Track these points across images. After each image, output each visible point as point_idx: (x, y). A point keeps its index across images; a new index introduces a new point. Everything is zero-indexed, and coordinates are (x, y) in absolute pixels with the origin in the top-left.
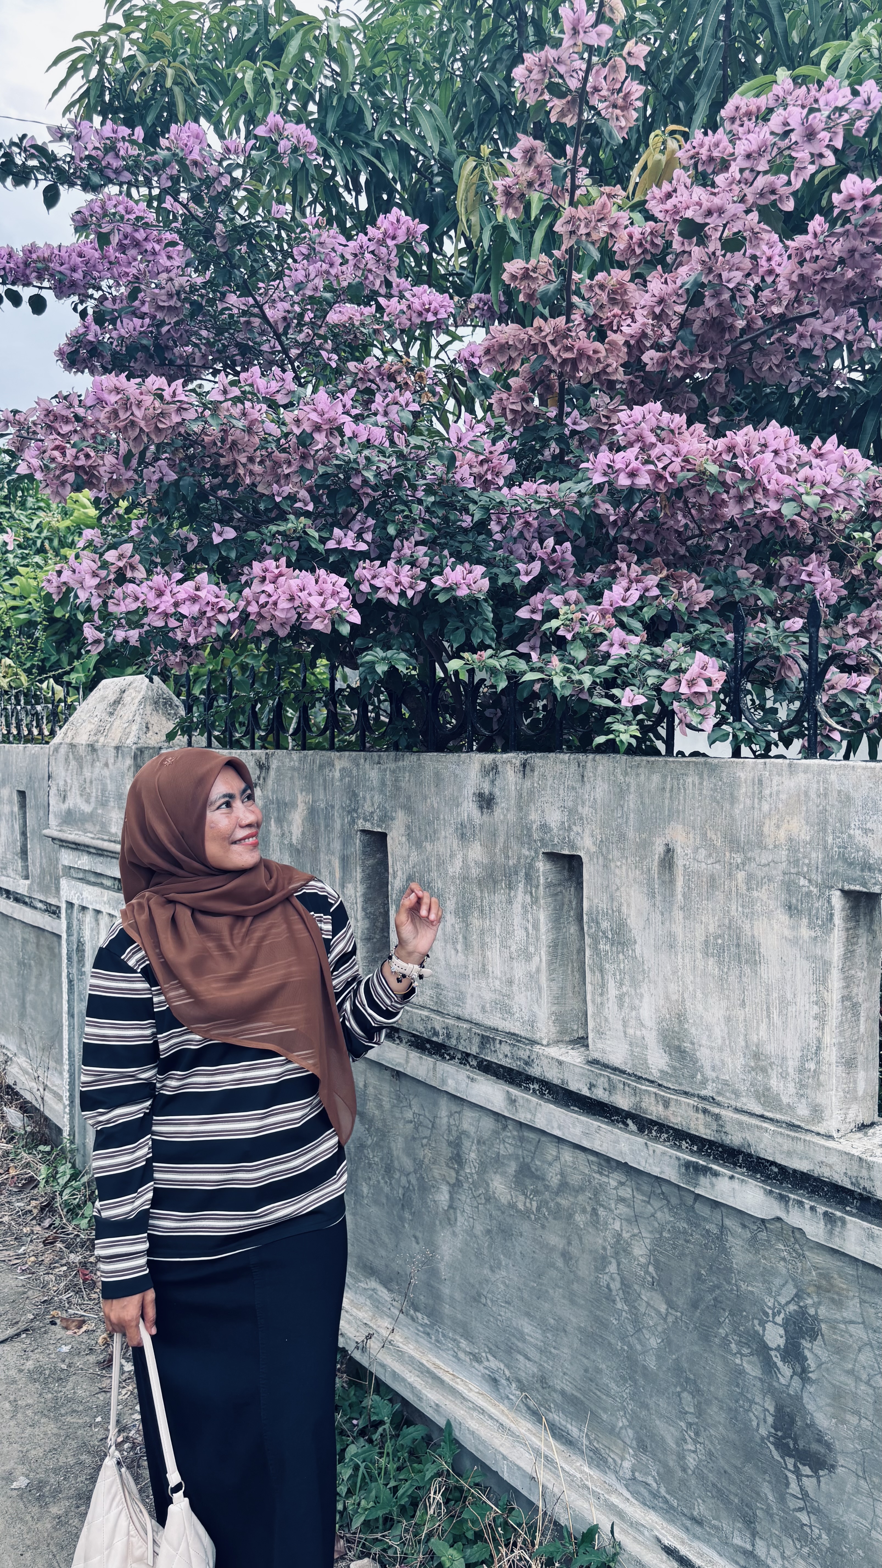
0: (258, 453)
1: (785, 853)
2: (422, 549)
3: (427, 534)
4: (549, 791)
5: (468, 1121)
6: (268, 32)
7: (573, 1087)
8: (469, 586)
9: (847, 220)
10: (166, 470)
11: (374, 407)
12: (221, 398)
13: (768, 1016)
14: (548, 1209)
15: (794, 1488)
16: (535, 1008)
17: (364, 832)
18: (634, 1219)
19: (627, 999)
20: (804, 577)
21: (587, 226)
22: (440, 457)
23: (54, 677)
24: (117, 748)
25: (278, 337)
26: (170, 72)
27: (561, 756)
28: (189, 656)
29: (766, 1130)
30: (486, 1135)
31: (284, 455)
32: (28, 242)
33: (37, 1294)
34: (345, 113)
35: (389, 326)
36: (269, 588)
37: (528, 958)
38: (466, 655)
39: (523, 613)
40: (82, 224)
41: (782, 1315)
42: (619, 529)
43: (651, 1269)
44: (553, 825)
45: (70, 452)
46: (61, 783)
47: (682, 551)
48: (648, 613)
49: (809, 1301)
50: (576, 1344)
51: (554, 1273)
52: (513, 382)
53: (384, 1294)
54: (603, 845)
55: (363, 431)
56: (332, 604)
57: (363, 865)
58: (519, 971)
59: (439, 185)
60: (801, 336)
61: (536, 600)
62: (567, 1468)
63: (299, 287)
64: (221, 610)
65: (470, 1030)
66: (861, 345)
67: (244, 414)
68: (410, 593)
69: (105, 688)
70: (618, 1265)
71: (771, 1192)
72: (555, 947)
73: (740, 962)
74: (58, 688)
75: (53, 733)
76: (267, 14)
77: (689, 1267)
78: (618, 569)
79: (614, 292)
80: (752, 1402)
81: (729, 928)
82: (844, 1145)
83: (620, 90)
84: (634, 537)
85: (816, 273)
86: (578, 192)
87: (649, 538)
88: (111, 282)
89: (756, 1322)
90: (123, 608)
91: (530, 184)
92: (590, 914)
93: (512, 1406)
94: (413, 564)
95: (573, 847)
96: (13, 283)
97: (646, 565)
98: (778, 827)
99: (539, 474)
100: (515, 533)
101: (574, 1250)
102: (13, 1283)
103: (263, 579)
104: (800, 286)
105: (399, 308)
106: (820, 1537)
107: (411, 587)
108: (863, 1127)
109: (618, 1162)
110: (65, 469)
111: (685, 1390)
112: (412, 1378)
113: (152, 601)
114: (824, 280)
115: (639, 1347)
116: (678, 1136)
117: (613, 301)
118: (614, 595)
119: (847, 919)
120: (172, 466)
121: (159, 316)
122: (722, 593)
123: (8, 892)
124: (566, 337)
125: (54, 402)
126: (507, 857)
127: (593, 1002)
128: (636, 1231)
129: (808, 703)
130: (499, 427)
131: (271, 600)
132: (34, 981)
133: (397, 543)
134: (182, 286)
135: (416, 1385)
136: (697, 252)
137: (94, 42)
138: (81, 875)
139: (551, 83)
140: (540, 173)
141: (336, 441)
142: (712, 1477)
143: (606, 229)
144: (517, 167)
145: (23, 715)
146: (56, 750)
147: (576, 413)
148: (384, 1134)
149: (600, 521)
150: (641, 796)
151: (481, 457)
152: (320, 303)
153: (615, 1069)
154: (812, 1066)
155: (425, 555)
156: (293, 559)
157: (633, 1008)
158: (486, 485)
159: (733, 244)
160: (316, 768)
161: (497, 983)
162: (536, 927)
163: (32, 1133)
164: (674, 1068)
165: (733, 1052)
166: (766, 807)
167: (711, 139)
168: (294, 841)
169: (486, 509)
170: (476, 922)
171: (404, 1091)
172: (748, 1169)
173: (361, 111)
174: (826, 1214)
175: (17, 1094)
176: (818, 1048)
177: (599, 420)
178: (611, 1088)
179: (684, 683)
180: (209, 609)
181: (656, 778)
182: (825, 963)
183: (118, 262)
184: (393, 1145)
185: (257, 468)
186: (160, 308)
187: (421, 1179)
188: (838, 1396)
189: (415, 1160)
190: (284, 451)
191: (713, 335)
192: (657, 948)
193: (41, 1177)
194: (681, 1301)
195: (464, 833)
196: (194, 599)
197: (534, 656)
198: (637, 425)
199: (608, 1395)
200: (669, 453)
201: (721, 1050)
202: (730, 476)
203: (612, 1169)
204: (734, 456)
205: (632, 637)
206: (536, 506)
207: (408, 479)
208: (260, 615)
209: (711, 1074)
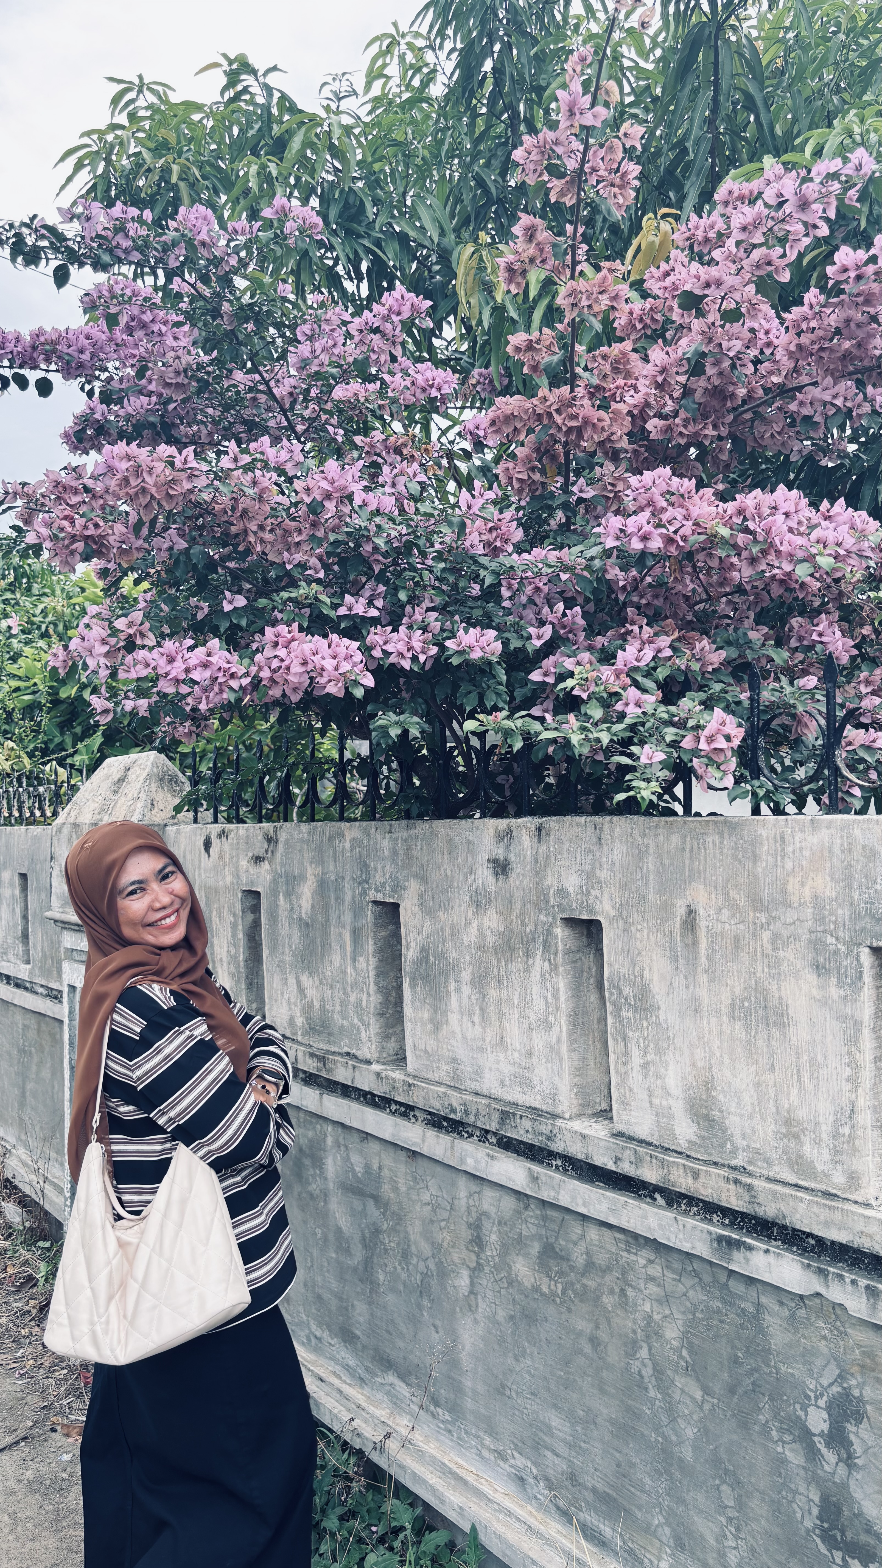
0: (269, 521)
1: (810, 911)
2: (434, 615)
3: (438, 600)
4: (565, 855)
5: (489, 1200)
6: (271, 129)
7: (598, 1161)
8: (482, 649)
9: (843, 291)
10: (176, 539)
11: (381, 480)
12: (232, 466)
13: (799, 1080)
14: (574, 1291)
16: (557, 1080)
17: (376, 903)
18: (665, 1299)
19: (652, 1068)
20: (815, 637)
21: (588, 298)
22: (450, 525)
23: (56, 759)
25: (284, 412)
26: (175, 168)
27: (577, 819)
28: (198, 727)
29: (802, 1200)
30: (508, 1215)
31: (294, 523)
32: (35, 327)
33: (36, 1399)
34: (347, 206)
35: (394, 401)
36: (282, 652)
37: (548, 1027)
38: (481, 717)
39: (536, 676)
40: (90, 304)
41: (825, 1398)
42: (629, 594)
43: (685, 1353)
44: (571, 889)
45: (79, 522)
47: (690, 617)
48: (662, 673)
49: (853, 1382)
50: (607, 1437)
51: (581, 1361)
52: (519, 452)
53: (403, 1389)
54: (622, 908)
55: (373, 500)
56: (345, 667)
57: (375, 937)
58: (539, 1042)
59: (438, 272)
60: (801, 404)
61: (548, 662)
63: (304, 364)
64: (233, 676)
65: (489, 1106)
66: (860, 412)
67: (255, 483)
68: (422, 658)
69: (109, 766)
70: (650, 1350)
71: (809, 1265)
72: (577, 1018)
73: (768, 1025)
74: (60, 770)
75: (55, 814)
76: (270, 113)
77: (725, 1350)
78: (629, 632)
79: (617, 362)
80: (796, 1492)
81: (756, 989)
83: (617, 170)
84: (644, 601)
85: (814, 342)
86: (579, 269)
87: (658, 602)
88: (117, 364)
89: (798, 1406)
90: (133, 675)
91: (532, 260)
92: (611, 980)
93: (541, 1506)
94: (425, 629)
95: (591, 910)
96: (21, 367)
97: (657, 628)
98: (802, 884)
99: (547, 542)
100: (524, 599)
101: (603, 1335)
102: (11, 1389)
103: (276, 644)
104: (798, 356)
105: (403, 384)
107: (423, 652)
109: (646, 1238)
110: (74, 538)
111: (724, 1482)
112: (433, 1479)
113: (163, 667)
114: (822, 349)
115: (674, 1438)
116: (709, 1209)
117: (616, 370)
118: (628, 655)
120: (182, 536)
121: (166, 392)
122: (733, 653)
123: (8, 978)
124: (571, 405)
125: (63, 473)
126: (524, 924)
127: (617, 1071)
128: (667, 1312)
129: (826, 758)
130: (505, 496)
131: (283, 665)
132: (34, 1068)
133: (408, 609)
134: (189, 364)
135: (438, 1487)
136: (697, 324)
137: (100, 139)
139: (550, 164)
140: (542, 250)
141: (347, 510)
143: (608, 302)
144: (521, 244)
145: (25, 797)
146: (59, 830)
147: (582, 481)
148: (399, 1219)
149: (610, 585)
150: (660, 857)
151: (491, 525)
152: (326, 379)
153: (641, 1142)
154: (846, 1130)
155: (437, 620)
156: (305, 625)
157: (658, 1077)
158: (495, 552)
159: (732, 316)
160: (325, 839)
161: (516, 1055)
162: (555, 996)
163: (31, 1229)
164: (703, 1138)
165: (764, 1119)
166: (789, 865)
167: (704, 222)
168: (304, 915)
169: (496, 574)
170: (493, 993)
171: (420, 1172)
172: (784, 1242)
173: (362, 203)
174: (868, 1287)
175: (16, 1187)
176: (852, 1112)
177: (605, 488)
178: (638, 1161)
179: (703, 739)
180: (220, 674)
181: (675, 839)
182: (856, 1023)
183: (125, 344)
184: (410, 1229)
185: (268, 536)
186: (168, 385)
187: (440, 1264)
189: (433, 1243)
190: (294, 519)
191: (715, 403)
192: (682, 1014)
193: (40, 1275)
194: (717, 1387)
195: (479, 901)
196: (205, 665)
197: (549, 717)
198: (647, 490)
199: (643, 1491)
200: (679, 517)
201: (751, 1117)
202: (742, 539)
203: (640, 1247)
204: (745, 519)
205: (646, 696)
206: (546, 570)
207: (418, 546)
208: (272, 680)
209: (741, 1143)
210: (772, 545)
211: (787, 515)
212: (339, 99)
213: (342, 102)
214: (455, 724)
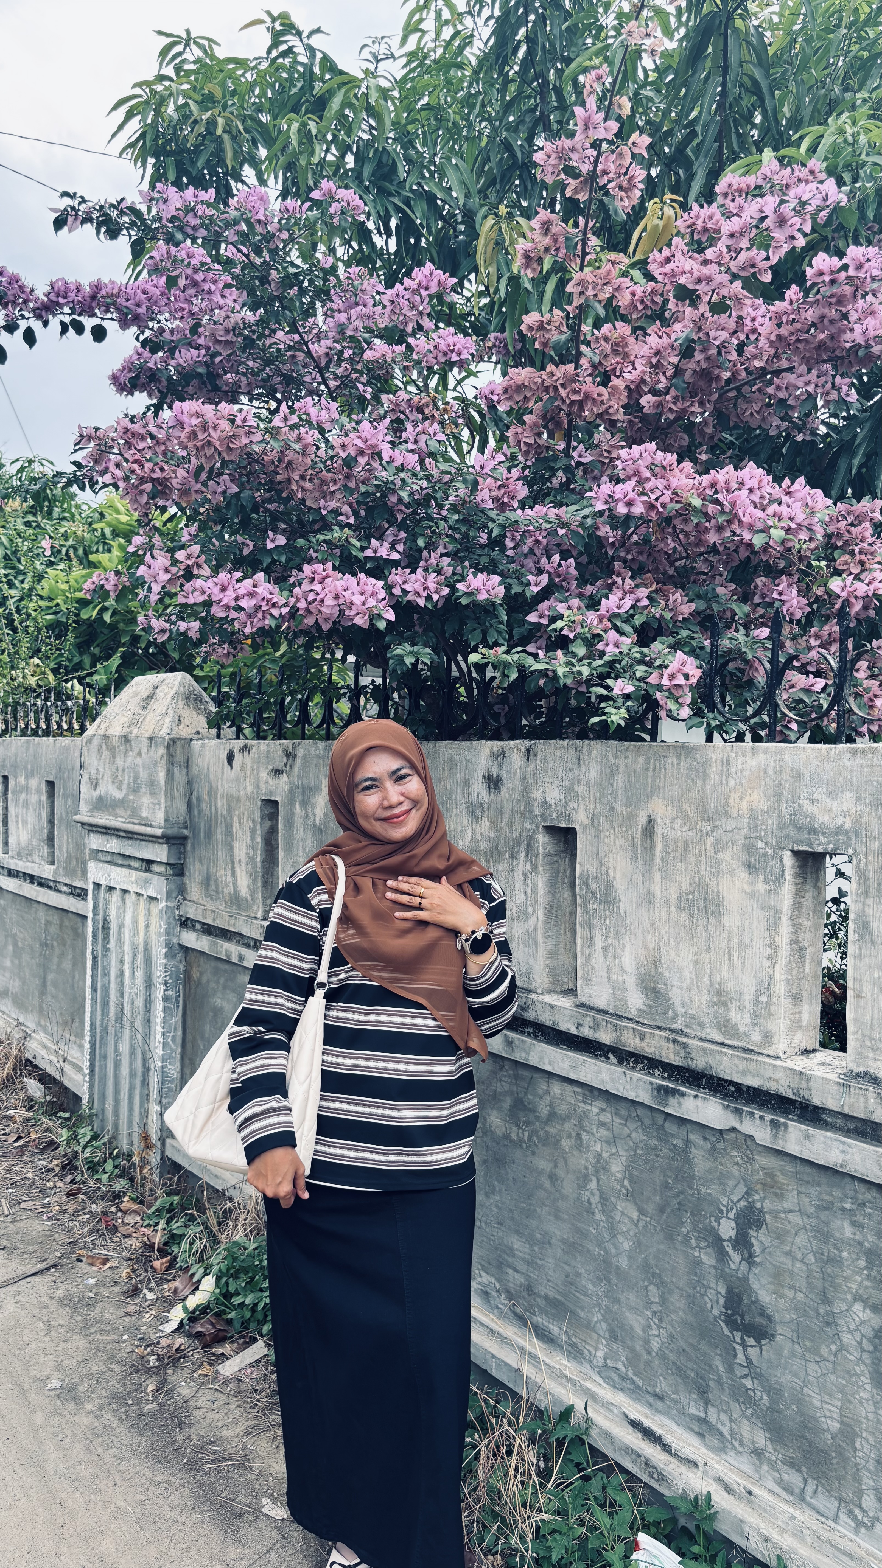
0: (309, 471)
1: (746, 820)
2: (447, 560)
3: (451, 547)
4: (549, 773)
6: (313, 88)
7: (563, 1027)
8: (487, 592)
9: (818, 291)
10: (229, 484)
11: (404, 435)
12: (281, 425)
13: (730, 959)
14: (538, 1137)
15: (741, 1358)
16: (532, 962)
18: (612, 1141)
19: (611, 950)
20: (775, 595)
21: (594, 288)
22: (465, 481)
23: (78, 678)
24: (151, 739)
25: (320, 370)
26: (220, 121)
27: (561, 742)
28: (235, 649)
29: (726, 1054)
31: (330, 475)
32: (95, 279)
33: (63, 1237)
34: (380, 165)
35: (418, 362)
36: (317, 587)
37: (527, 917)
38: (483, 651)
39: (532, 618)
40: (153, 268)
41: (734, 1211)
42: (617, 549)
43: (626, 1183)
44: (552, 802)
45: (148, 466)
46: (93, 772)
47: (671, 571)
48: (638, 620)
49: (757, 1197)
50: (559, 1253)
51: (541, 1194)
52: (527, 418)
54: (594, 818)
55: (398, 456)
56: (371, 602)
59: (462, 232)
60: (778, 388)
61: (544, 606)
62: (548, 1361)
63: (341, 327)
64: (274, 605)
67: (299, 439)
68: (435, 597)
69: (137, 684)
70: (598, 1182)
71: (728, 1107)
72: (552, 910)
73: (707, 914)
75: (84, 727)
76: (312, 72)
77: (658, 1177)
78: (614, 583)
79: (617, 344)
80: (708, 1287)
81: (699, 885)
82: (789, 1064)
83: (626, 174)
84: (630, 557)
85: (792, 334)
86: (588, 258)
87: (642, 558)
88: (168, 316)
89: (713, 1219)
90: (192, 600)
91: (547, 250)
92: (582, 878)
93: (502, 1315)
94: (439, 572)
95: (568, 818)
96: (80, 315)
97: (639, 581)
98: (741, 799)
99: (548, 500)
100: (526, 549)
101: (560, 1172)
102: (41, 1228)
103: (312, 580)
104: (778, 344)
105: (426, 346)
106: (761, 1398)
107: (436, 592)
108: (806, 1052)
109: (600, 1091)
110: (142, 480)
111: (651, 1283)
113: (216, 595)
114: (798, 341)
115: (613, 1251)
116: (652, 1064)
117: (615, 351)
118: (611, 603)
119: (796, 875)
120: (234, 481)
121: (214, 347)
122: (702, 605)
123: (32, 877)
124: (575, 381)
126: (511, 831)
127: (582, 954)
128: (614, 1151)
129: (769, 696)
130: (513, 457)
131: (318, 598)
132: (55, 960)
133: (425, 554)
134: (237, 323)
136: (689, 312)
137: (150, 90)
138: (109, 858)
139: (566, 166)
140: (555, 241)
141: (376, 465)
142: (672, 1356)
143: (610, 291)
144: (537, 236)
145: (53, 710)
146: (90, 741)
147: (581, 446)
149: (601, 542)
150: (629, 775)
151: (499, 483)
152: (359, 342)
153: (599, 1011)
154: (764, 999)
155: (449, 564)
156: (337, 564)
157: (616, 957)
158: (503, 507)
159: (719, 308)
162: (535, 891)
163: (51, 1102)
164: (650, 1007)
165: (699, 991)
166: (732, 783)
167: (706, 211)
169: (503, 527)
172: (710, 1089)
173: (394, 163)
174: (772, 1121)
175: (36, 1067)
176: (770, 984)
177: (601, 455)
178: (596, 1026)
179: (666, 676)
180: (264, 603)
181: (641, 760)
182: (777, 912)
185: (308, 485)
186: (219, 342)
188: (778, 1275)
190: (329, 471)
191: (701, 383)
192: (638, 905)
193: (62, 1139)
194: (650, 1208)
195: (473, 811)
196: (252, 595)
197: (541, 653)
198: (635, 461)
199: (586, 1295)
200: (661, 487)
201: (689, 989)
202: (711, 509)
203: (595, 1098)
204: (716, 492)
205: (624, 639)
206: (546, 526)
207: (436, 499)
208: (308, 610)
209: (681, 1010)
210: (736, 515)
211: (751, 490)
212: (378, 61)
213: (381, 64)
214: (459, 657)
